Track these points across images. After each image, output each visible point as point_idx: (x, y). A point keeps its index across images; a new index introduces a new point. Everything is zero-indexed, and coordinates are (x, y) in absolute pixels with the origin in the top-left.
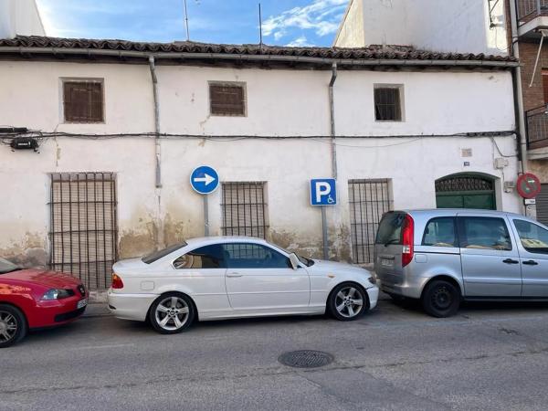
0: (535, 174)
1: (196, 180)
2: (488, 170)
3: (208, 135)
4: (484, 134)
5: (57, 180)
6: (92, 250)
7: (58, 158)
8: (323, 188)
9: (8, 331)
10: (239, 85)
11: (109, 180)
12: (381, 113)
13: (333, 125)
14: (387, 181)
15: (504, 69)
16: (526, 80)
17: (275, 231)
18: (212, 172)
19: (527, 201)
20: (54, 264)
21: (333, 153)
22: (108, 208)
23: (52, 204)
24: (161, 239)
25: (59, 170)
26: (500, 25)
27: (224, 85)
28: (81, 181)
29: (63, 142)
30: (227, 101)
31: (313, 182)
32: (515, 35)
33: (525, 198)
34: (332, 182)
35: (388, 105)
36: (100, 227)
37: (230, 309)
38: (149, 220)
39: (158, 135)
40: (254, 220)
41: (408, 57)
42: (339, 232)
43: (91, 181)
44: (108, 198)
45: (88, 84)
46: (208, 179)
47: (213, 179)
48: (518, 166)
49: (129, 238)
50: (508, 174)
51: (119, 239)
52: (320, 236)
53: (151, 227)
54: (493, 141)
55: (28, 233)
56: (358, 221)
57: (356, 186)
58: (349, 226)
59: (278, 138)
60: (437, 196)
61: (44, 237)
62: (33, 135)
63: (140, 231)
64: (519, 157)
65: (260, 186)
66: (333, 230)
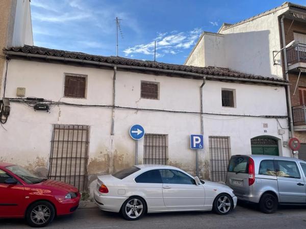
0: (297, 138)
1: (133, 132)
2: (276, 135)
3: (140, 108)
4: (273, 117)
5: (57, 128)
6: (73, 169)
7: (59, 116)
8: (197, 140)
9: (45, 217)
10: (156, 84)
11: (86, 129)
12: (224, 102)
13: (202, 108)
14: (227, 138)
15: (281, 85)
16: (292, 92)
17: (171, 162)
18: (141, 128)
19: (295, 152)
20: (51, 176)
21: (202, 121)
22: (84, 145)
23: (53, 141)
24: (111, 163)
25: (59, 123)
26: (279, 64)
27: (148, 83)
28: (71, 129)
29: (62, 107)
30: (150, 91)
31: (192, 136)
32: (286, 69)
33: (293, 150)
34: (201, 137)
35: (228, 99)
36: (78, 156)
37: (164, 207)
38: (106, 153)
39: (114, 107)
40: (161, 155)
41: (239, 77)
42: (204, 164)
43: (76, 129)
44: (84, 140)
45: (79, 77)
46: (139, 132)
47: (141, 132)
48: (289, 133)
49: (94, 163)
50: (284, 137)
51: (89, 163)
52: (195, 165)
53: (106, 157)
54: (277, 121)
55: (38, 158)
56: (214, 158)
57: (213, 139)
58: (209, 161)
59: (175, 112)
60: (252, 147)
61: (47, 160)
62: (47, 103)
63: (100, 159)
64: (290, 129)
65: (164, 137)
66: (201, 163)
